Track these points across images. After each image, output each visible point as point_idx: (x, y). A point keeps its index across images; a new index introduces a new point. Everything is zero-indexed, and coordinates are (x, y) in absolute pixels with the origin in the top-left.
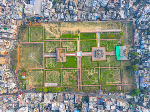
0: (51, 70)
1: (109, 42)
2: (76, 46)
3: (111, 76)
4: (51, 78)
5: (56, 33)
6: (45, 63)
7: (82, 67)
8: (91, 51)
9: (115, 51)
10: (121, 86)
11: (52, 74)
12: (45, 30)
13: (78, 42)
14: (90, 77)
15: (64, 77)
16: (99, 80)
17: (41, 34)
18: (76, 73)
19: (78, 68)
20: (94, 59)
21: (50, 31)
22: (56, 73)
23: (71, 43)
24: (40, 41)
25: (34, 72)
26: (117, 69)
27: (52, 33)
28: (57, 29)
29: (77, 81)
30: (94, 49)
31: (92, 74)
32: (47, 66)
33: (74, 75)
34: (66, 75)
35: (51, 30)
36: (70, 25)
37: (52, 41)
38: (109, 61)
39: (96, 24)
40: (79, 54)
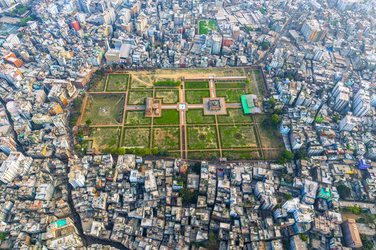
0: (134, 128)
1: (230, 91)
2: (178, 97)
3: (238, 136)
4: (132, 139)
5: (148, 81)
6: (126, 118)
7: (187, 123)
8: (201, 102)
9: (241, 102)
10: (259, 151)
11: (136, 133)
12: (131, 78)
13: (182, 92)
14: (202, 137)
15: (157, 137)
16: (217, 142)
17: (125, 83)
18: (178, 132)
19: (181, 126)
20: (207, 112)
21: (138, 80)
22: (144, 132)
23: (169, 93)
24: (122, 91)
25: (104, 131)
26: (248, 127)
27: (141, 81)
28: (149, 77)
29: (179, 143)
30: (206, 100)
31: (205, 133)
32: (128, 123)
33: (174, 134)
34: (160, 134)
35: (140, 78)
36: (169, 72)
37: (141, 91)
38: (232, 114)
39: (207, 71)
40: (182, 107)
